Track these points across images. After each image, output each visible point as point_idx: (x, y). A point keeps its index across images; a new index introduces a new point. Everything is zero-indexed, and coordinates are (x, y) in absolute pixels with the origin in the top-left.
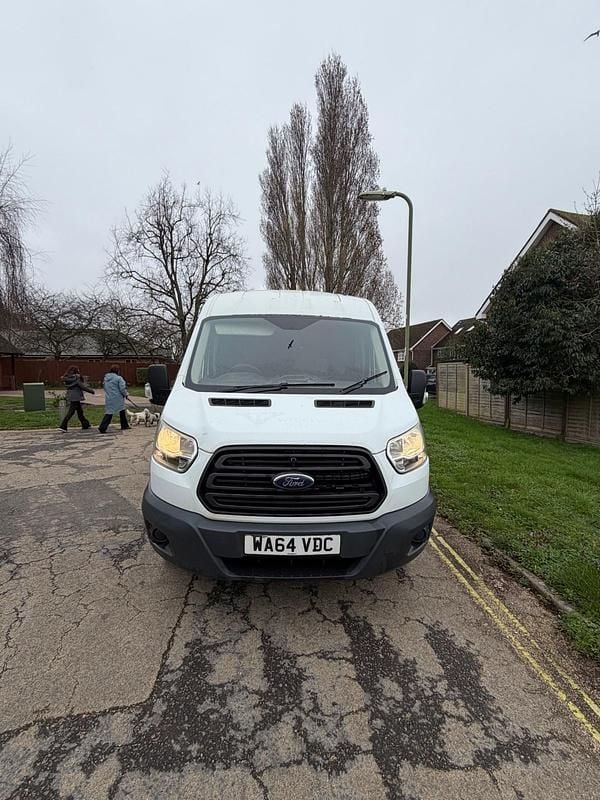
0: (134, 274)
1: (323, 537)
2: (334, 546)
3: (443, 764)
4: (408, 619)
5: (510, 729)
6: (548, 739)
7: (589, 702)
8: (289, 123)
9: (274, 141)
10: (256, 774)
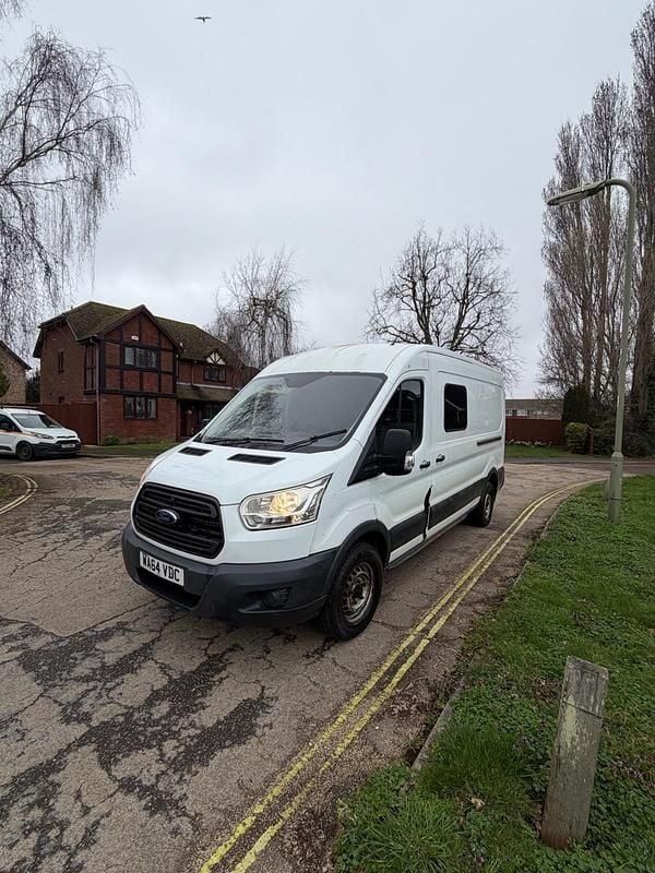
0: (389, 329)
1: (174, 568)
2: (180, 578)
3: (106, 764)
4: (258, 682)
5: (177, 787)
6: (185, 814)
7: (271, 831)
8: (590, 111)
9: (565, 140)
10: (41, 695)
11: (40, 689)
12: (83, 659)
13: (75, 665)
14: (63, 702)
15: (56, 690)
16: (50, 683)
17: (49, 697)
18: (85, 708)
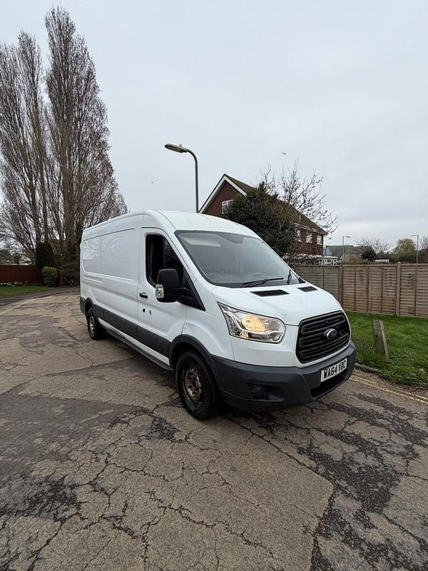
1: (343, 361)
2: (346, 365)
10: (408, 475)
11: (403, 479)
12: (357, 464)
13: (367, 467)
14: (405, 460)
15: (398, 468)
16: (393, 475)
17: (406, 470)
18: (402, 450)
